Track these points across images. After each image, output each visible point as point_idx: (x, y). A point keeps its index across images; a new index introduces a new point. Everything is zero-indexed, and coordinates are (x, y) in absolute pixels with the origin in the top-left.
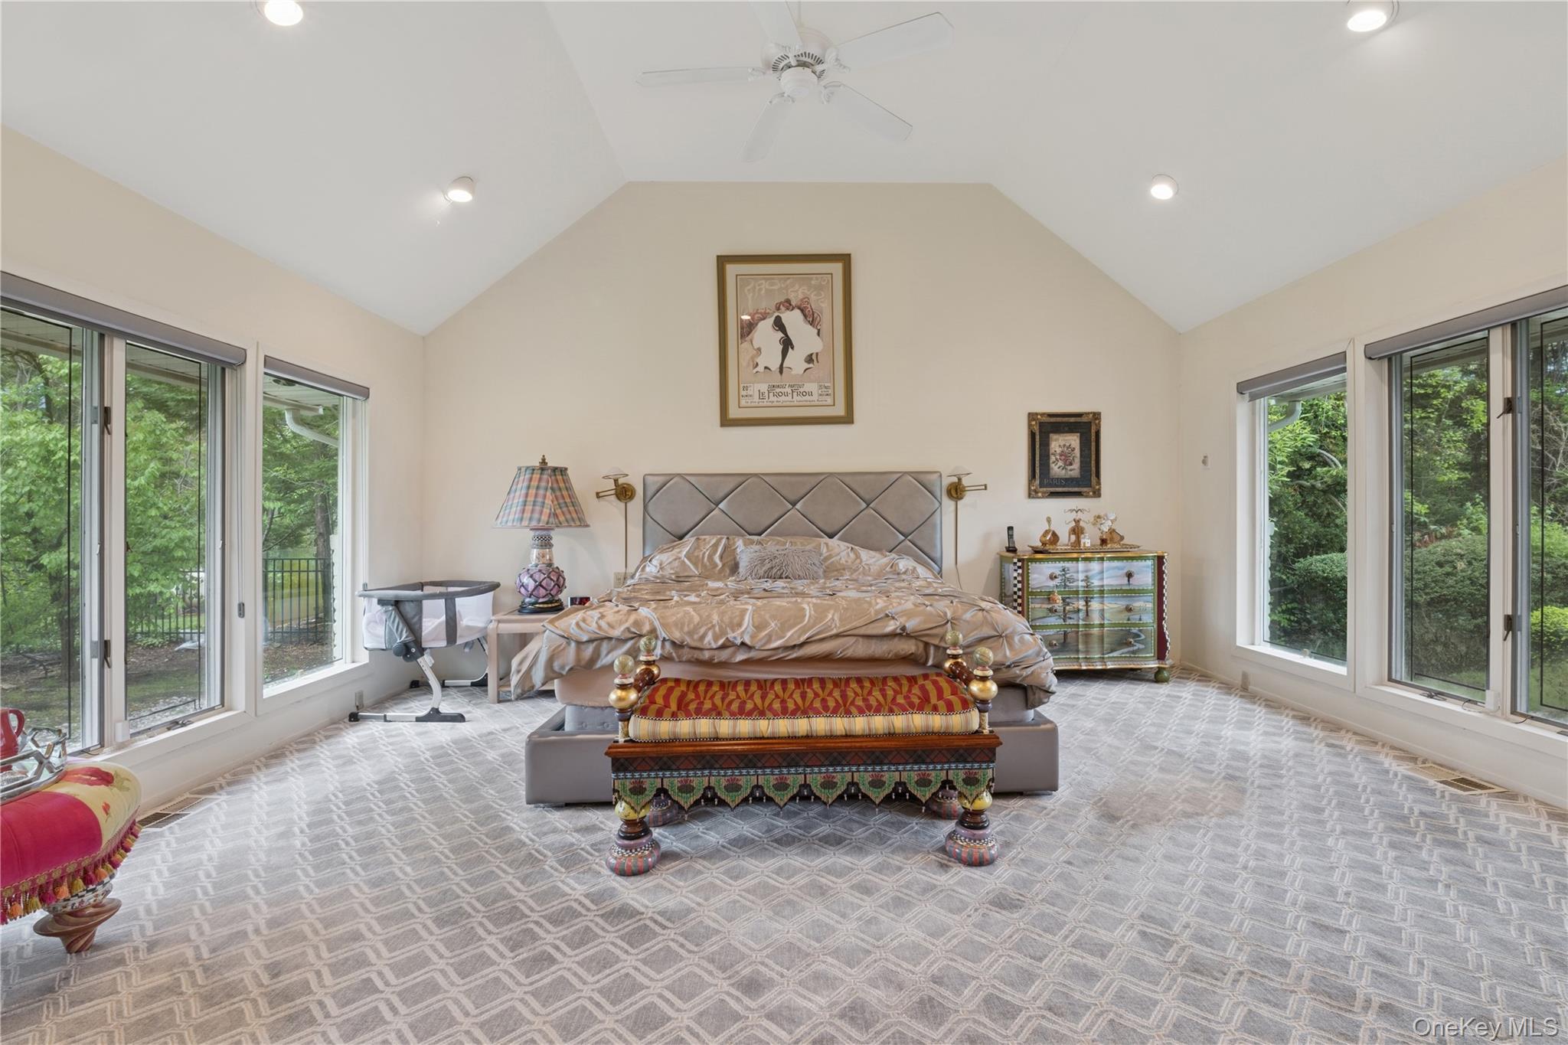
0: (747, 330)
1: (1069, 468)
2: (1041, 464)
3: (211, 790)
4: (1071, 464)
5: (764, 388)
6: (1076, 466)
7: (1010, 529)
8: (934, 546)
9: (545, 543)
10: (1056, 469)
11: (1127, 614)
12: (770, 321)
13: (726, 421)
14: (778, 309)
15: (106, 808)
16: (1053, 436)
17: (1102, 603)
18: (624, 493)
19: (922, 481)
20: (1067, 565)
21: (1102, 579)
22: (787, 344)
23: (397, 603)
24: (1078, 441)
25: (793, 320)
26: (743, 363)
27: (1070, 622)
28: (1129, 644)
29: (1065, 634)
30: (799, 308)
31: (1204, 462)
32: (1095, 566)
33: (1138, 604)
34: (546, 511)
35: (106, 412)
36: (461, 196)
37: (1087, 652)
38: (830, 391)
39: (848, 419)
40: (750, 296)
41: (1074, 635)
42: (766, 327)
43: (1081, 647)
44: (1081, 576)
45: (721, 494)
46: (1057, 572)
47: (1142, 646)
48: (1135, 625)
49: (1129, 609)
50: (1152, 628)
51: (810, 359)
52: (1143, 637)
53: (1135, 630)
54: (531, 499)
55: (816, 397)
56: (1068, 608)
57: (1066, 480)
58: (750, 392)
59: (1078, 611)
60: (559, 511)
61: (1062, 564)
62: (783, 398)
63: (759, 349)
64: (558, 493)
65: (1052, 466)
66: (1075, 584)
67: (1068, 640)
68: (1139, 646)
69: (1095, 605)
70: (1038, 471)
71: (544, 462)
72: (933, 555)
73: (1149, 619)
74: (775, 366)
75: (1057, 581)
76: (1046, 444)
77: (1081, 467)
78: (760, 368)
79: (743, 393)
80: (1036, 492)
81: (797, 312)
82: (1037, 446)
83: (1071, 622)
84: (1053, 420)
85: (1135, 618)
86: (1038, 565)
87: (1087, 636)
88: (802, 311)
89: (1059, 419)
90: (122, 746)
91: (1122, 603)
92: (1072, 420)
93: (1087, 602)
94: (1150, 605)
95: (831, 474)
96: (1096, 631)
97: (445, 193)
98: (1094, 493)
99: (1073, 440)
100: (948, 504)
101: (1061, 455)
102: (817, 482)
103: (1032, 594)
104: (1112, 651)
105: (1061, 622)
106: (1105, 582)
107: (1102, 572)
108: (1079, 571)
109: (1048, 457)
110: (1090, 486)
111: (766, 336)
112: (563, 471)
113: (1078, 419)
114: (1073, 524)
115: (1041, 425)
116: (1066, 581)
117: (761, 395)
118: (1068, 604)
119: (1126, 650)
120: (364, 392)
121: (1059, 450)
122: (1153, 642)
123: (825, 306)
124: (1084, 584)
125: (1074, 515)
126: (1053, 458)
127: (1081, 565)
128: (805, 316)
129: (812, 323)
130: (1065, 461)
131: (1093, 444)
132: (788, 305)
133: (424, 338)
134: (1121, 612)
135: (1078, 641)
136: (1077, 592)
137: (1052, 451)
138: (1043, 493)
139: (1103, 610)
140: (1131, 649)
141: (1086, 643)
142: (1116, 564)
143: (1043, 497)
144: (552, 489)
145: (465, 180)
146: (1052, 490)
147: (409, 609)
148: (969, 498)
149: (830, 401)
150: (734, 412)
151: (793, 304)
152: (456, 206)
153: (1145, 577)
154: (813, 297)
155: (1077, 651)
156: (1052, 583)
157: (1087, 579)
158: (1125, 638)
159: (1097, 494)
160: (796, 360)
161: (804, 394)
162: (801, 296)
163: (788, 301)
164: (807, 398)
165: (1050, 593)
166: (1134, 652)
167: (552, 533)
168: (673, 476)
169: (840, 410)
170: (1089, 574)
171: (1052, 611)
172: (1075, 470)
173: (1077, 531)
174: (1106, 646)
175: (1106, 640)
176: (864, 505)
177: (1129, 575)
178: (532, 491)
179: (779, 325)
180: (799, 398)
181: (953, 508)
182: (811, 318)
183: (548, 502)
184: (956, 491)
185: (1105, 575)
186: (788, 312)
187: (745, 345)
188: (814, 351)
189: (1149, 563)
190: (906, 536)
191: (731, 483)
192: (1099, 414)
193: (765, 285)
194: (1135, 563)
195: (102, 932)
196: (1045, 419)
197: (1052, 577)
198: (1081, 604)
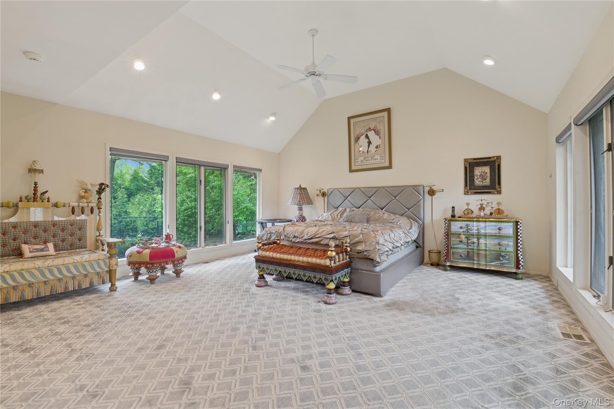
0: (357, 139)
1: (484, 181)
2: (470, 181)
3: (218, 260)
4: (485, 180)
5: (362, 159)
6: (488, 180)
7: (453, 207)
8: (420, 213)
9: (301, 209)
10: (478, 182)
11: (499, 246)
12: (364, 136)
13: (351, 171)
14: (367, 131)
15: (177, 252)
16: (476, 168)
17: (486, 240)
18: (324, 195)
19: (415, 188)
20: (468, 223)
21: (486, 230)
22: (370, 143)
23: (262, 223)
24: (489, 169)
25: (371, 134)
26: (356, 151)
27: (469, 247)
28: (499, 260)
29: (468, 252)
30: (373, 130)
31: (550, 176)
32: (482, 224)
33: (504, 242)
34: (298, 200)
35: (201, 181)
36: (272, 118)
37: (478, 261)
38: (384, 158)
39: (390, 167)
40: (358, 129)
41: (472, 253)
42: (363, 138)
43: (475, 258)
44: (475, 228)
45: (348, 195)
46: (464, 226)
47: (507, 262)
48: (503, 252)
49: (499, 244)
50: (513, 255)
51: (377, 147)
52: (507, 257)
53: (503, 254)
54: (294, 197)
55: (381, 160)
56: (469, 241)
57: (483, 186)
58: (358, 161)
59: (474, 243)
60: (301, 200)
61: (466, 223)
62: (368, 161)
63: (361, 146)
64: (301, 195)
65: (476, 181)
66: (472, 231)
67: (470, 255)
68: (504, 261)
69: (482, 241)
70: (468, 183)
71: (300, 186)
72: (419, 217)
73: (511, 249)
74: (366, 151)
75: (464, 230)
76: (472, 172)
77: (491, 181)
78: (361, 152)
79: (356, 161)
80: (468, 192)
81: (373, 131)
82: (468, 173)
83: (471, 247)
84: (475, 161)
85: (503, 249)
86: (454, 222)
87: (478, 254)
88: (374, 131)
89: (478, 161)
90: (203, 247)
91: (497, 241)
92: (485, 160)
93: (478, 240)
94: (511, 244)
95: (383, 187)
96: (482, 252)
97: (269, 119)
98: (497, 192)
99: (487, 169)
100: (428, 197)
101: (480, 176)
102: (378, 190)
103: (452, 234)
104: (491, 262)
105: (466, 247)
106: (487, 231)
107: (486, 227)
108: (474, 226)
109: (474, 177)
110: (495, 189)
111: (363, 141)
112: (305, 189)
113: (489, 160)
114: (480, 206)
115: (470, 163)
116: (468, 230)
117: (362, 161)
118: (469, 240)
119: (499, 262)
120: (260, 170)
121: (479, 174)
122: (513, 260)
123: (382, 128)
124: (477, 231)
125: (480, 202)
126: (476, 178)
127: (475, 224)
128: (375, 132)
129: (377, 135)
130: (482, 178)
131: (497, 170)
132: (370, 129)
133: (279, 154)
134: (496, 245)
135: (474, 256)
136: (473, 235)
137: (475, 174)
138: (471, 192)
139: (486, 243)
140: (501, 262)
141: (478, 257)
142: (493, 224)
143: (471, 194)
144: (300, 194)
145: (274, 114)
146: (475, 191)
147: (264, 225)
148: (437, 195)
149: (384, 161)
150: (353, 168)
151: (371, 129)
152: (272, 121)
153: (508, 229)
154: (378, 125)
155: (474, 260)
156: (461, 230)
157: (478, 229)
158: (498, 256)
159: (499, 192)
160: (372, 148)
161: (375, 159)
162: (374, 126)
163: (370, 128)
164: (376, 161)
165: (460, 234)
166: (502, 264)
167: (303, 206)
168: (335, 189)
169: (387, 164)
170: (479, 227)
171: (461, 242)
172: (487, 182)
173: (482, 208)
174: (488, 259)
175: (488, 257)
176: (394, 198)
177: (500, 229)
178: (295, 195)
179: (367, 137)
180: (374, 161)
181: (431, 199)
182: (377, 133)
183: (298, 198)
184: (432, 193)
185: (487, 228)
186: (370, 132)
187: (357, 145)
188: (378, 144)
189: (512, 224)
190: (409, 209)
191: (351, 190)
192: (500, 157)
193: (362, 124)
194: (503, 224)
195: (182, 274)
196: (472, 161)
197: (461, 228)
198: (475, 240)
